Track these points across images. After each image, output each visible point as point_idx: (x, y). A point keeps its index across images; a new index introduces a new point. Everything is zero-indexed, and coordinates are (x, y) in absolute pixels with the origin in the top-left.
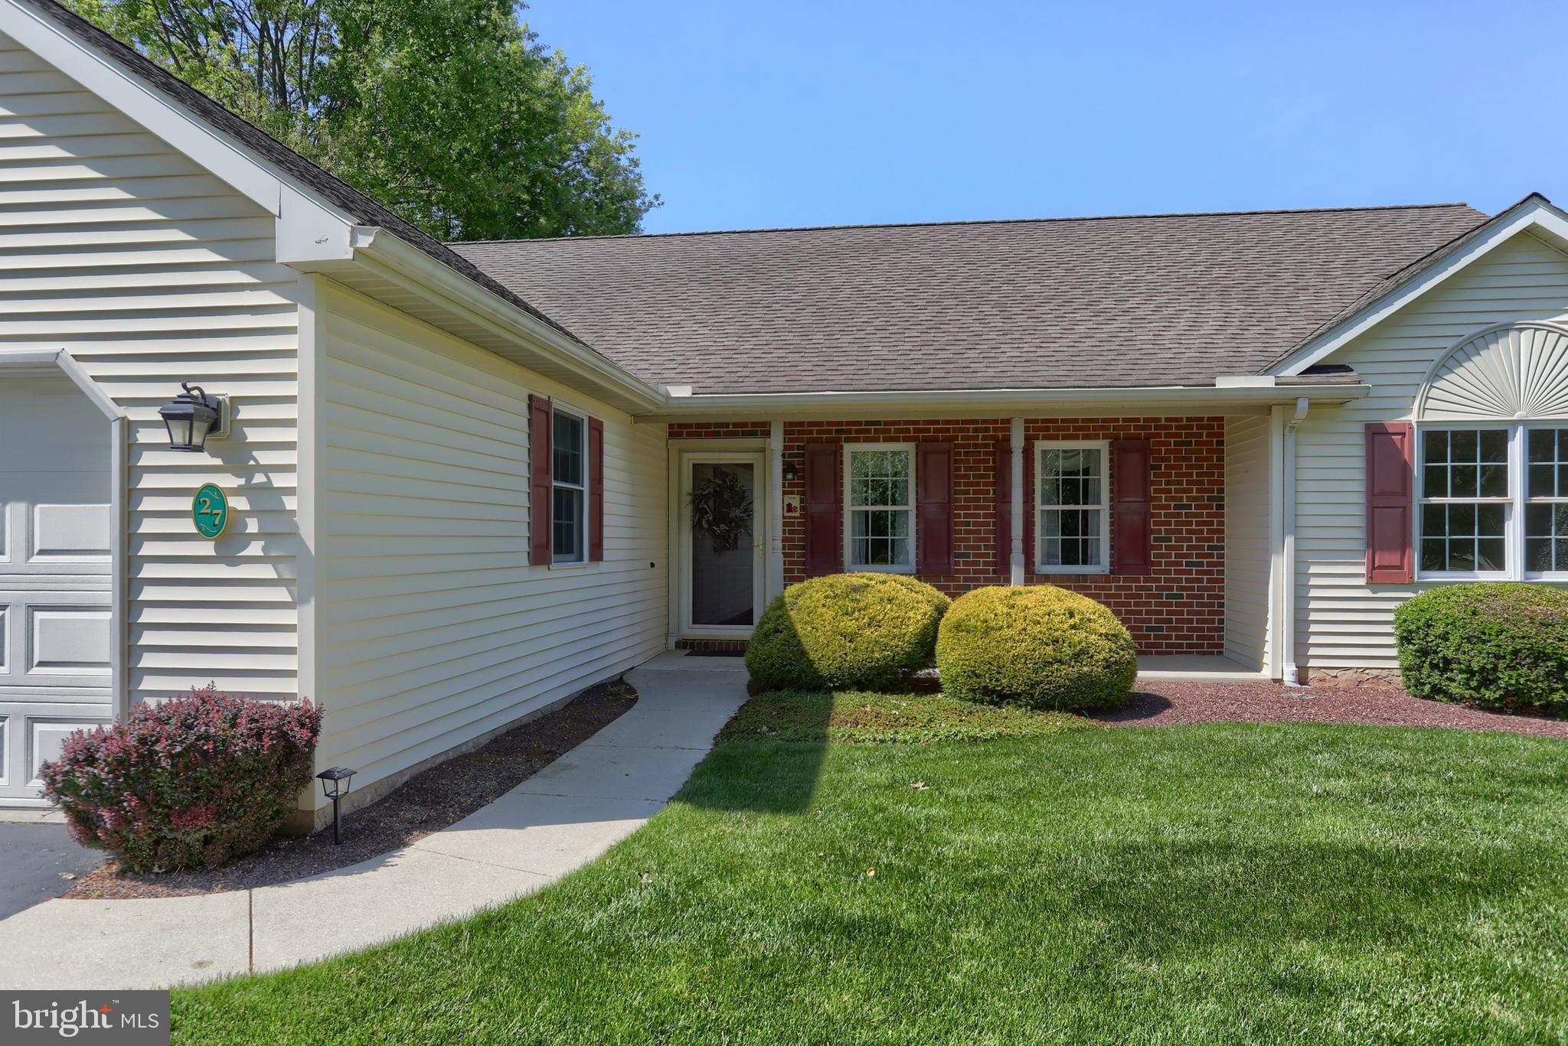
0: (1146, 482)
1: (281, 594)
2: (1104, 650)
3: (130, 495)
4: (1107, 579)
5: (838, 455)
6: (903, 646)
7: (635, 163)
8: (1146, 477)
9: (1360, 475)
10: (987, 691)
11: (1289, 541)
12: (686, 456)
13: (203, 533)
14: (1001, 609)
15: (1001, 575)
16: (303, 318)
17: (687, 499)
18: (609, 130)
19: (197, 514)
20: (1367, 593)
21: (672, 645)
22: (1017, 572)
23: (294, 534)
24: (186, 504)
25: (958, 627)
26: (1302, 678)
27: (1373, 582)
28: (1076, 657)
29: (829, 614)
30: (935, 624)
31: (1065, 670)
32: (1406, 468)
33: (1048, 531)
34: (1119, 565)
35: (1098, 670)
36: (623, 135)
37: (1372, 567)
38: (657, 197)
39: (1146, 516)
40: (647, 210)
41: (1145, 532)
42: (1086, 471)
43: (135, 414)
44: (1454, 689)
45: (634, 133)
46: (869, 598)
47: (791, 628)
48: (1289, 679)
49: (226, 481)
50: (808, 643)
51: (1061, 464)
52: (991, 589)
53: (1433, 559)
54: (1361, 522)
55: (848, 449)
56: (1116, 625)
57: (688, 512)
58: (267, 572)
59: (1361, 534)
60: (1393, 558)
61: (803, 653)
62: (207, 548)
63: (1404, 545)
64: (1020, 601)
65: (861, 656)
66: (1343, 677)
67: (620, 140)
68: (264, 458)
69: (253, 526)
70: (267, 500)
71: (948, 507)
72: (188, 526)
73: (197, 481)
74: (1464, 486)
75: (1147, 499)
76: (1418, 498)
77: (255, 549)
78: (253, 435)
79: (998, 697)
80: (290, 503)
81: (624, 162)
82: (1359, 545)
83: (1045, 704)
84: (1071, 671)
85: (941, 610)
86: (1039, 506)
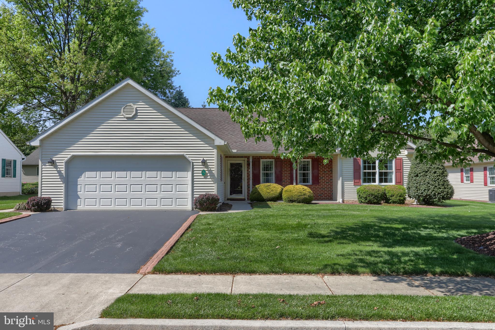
0: (318, 167)
1: (212, 182)
2: (308, 194)
3: (193, 171)
4: (311, 185)
5: (259, 162)
6: (277, 194)
7: (172, 61)
8: (318, 166)
9: (353, 167)
10: (291, 200)
11: (341, 178)
12: (229, 161)
13: (203, 175)
14: (293, 188)
15: (292, 184)
16: (215, 151)
17: (229, 170)
18: (164, 50)
19: (202, 173)
20: (354, 187)
21: (226, 199)
22: (294, 183)
23: (214, 175)
24: (201, 172)
25: (286, 191)
26: (343, 201)
27: (355, 185)
28: (304, 195)
29: (265, 189)
30: (282, 191)
31: (302, 197)
32: (360, 166)
33: (300, 176)
34: (313, 183)
35: (307, 197)
36: (169, 52)
37: (355, 182)
38: (178, 71)
39: (318, 174)
40: (175, 76)
41: (318, 176)
42: (307, 165)
43: (193, 161)
44: (363, 201)
45: (172, 52)
46: (271, 187)
47: (259, 192)
48: (341, 202)
49: (205, 169)
50: (262, 194)
51: (302, 163)
52: (291, 185)
53: (365, 181)
54: (353, 175)
55: (261, 160)
56: (310, 190)
57: (229, 173)
58: (210, 180)
59: (353, 177)
60: (358, 181)
61: (261, 195)
62: (203, 177)
63: (360, 178)
64: (295, 187)
65: (271, 196)
66: (350, 201)
67: (168, 54)
68: (210, 167)
69: (209, 175)
70: (210, 171)
71: (281, 172)
72: (201, 175)
73: (202, 169)
74: (369, 169)
75: (319, 170)
76: (362, 171)
77: (209, 177)
78: (209, 164)
79: (292, 201)
80: (214, 172)
81: (168, 60)
82: (353, 179)
83: (299, 202)
84: (303, 197)
85: (282, 189)
86: (298, 172)
